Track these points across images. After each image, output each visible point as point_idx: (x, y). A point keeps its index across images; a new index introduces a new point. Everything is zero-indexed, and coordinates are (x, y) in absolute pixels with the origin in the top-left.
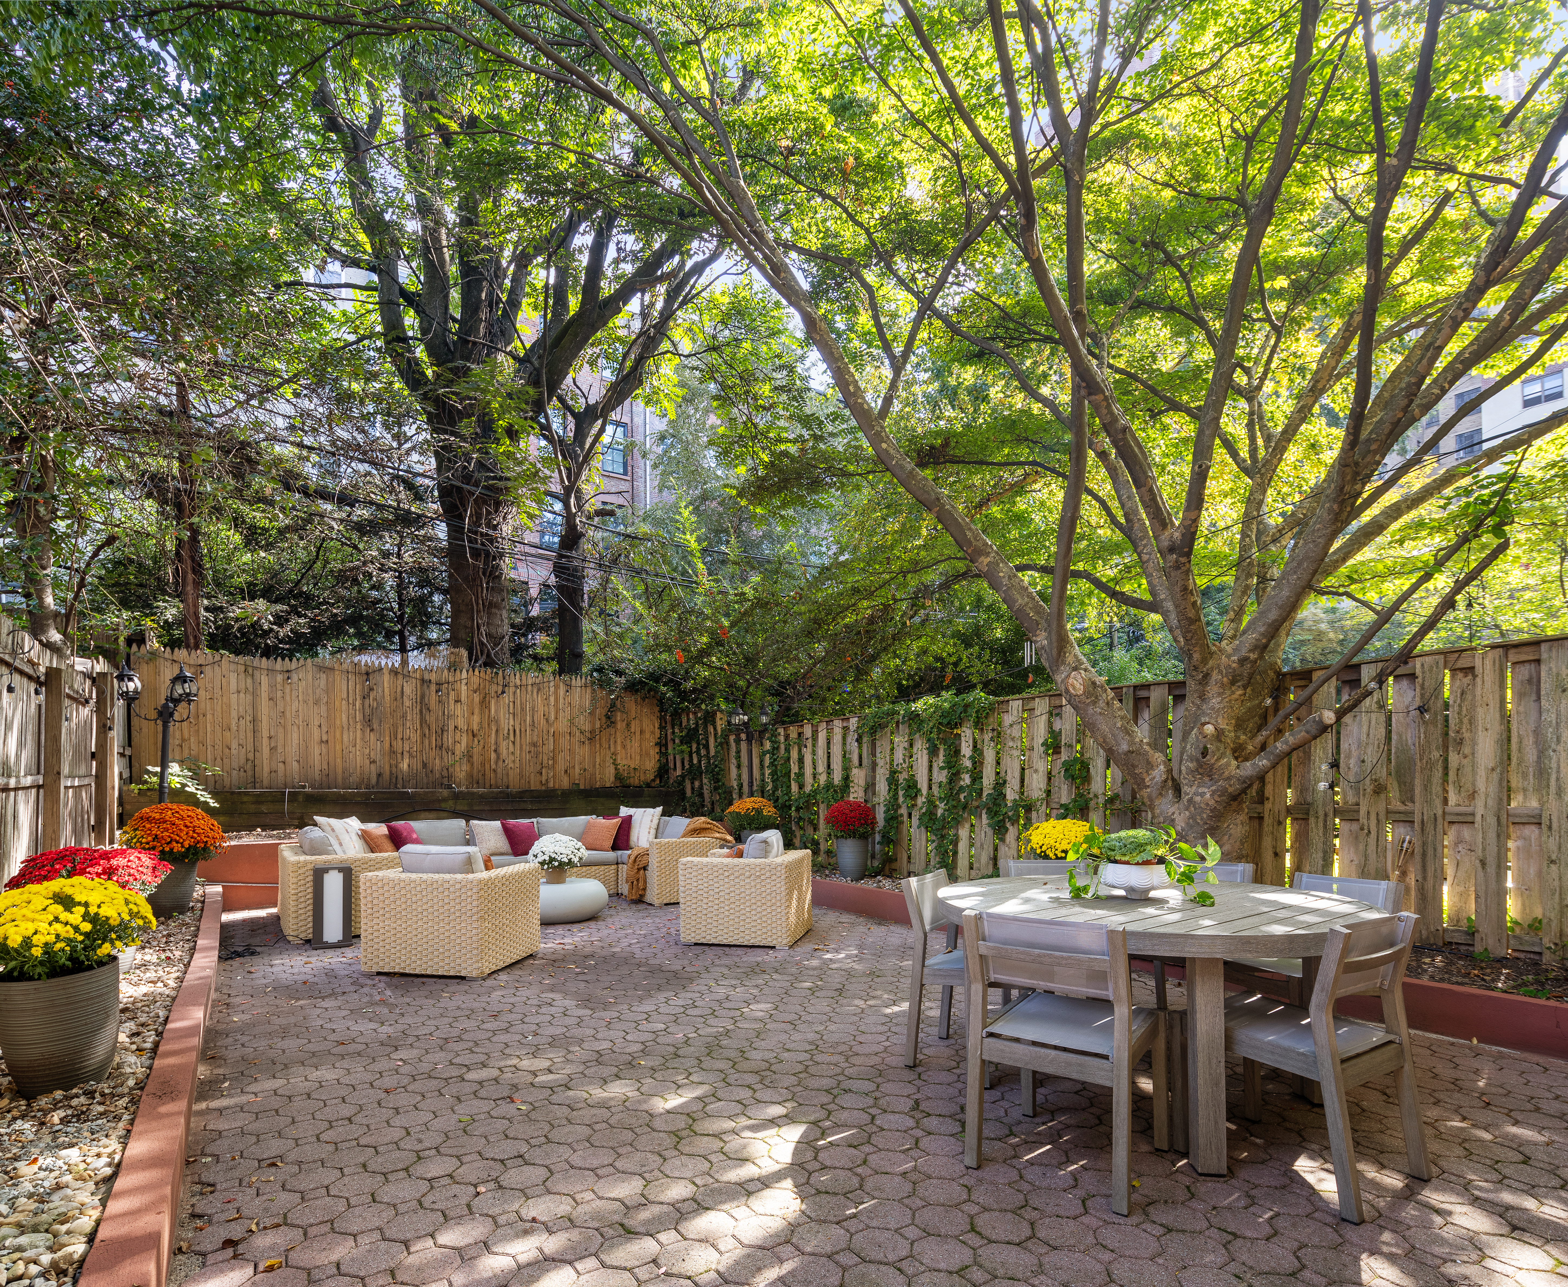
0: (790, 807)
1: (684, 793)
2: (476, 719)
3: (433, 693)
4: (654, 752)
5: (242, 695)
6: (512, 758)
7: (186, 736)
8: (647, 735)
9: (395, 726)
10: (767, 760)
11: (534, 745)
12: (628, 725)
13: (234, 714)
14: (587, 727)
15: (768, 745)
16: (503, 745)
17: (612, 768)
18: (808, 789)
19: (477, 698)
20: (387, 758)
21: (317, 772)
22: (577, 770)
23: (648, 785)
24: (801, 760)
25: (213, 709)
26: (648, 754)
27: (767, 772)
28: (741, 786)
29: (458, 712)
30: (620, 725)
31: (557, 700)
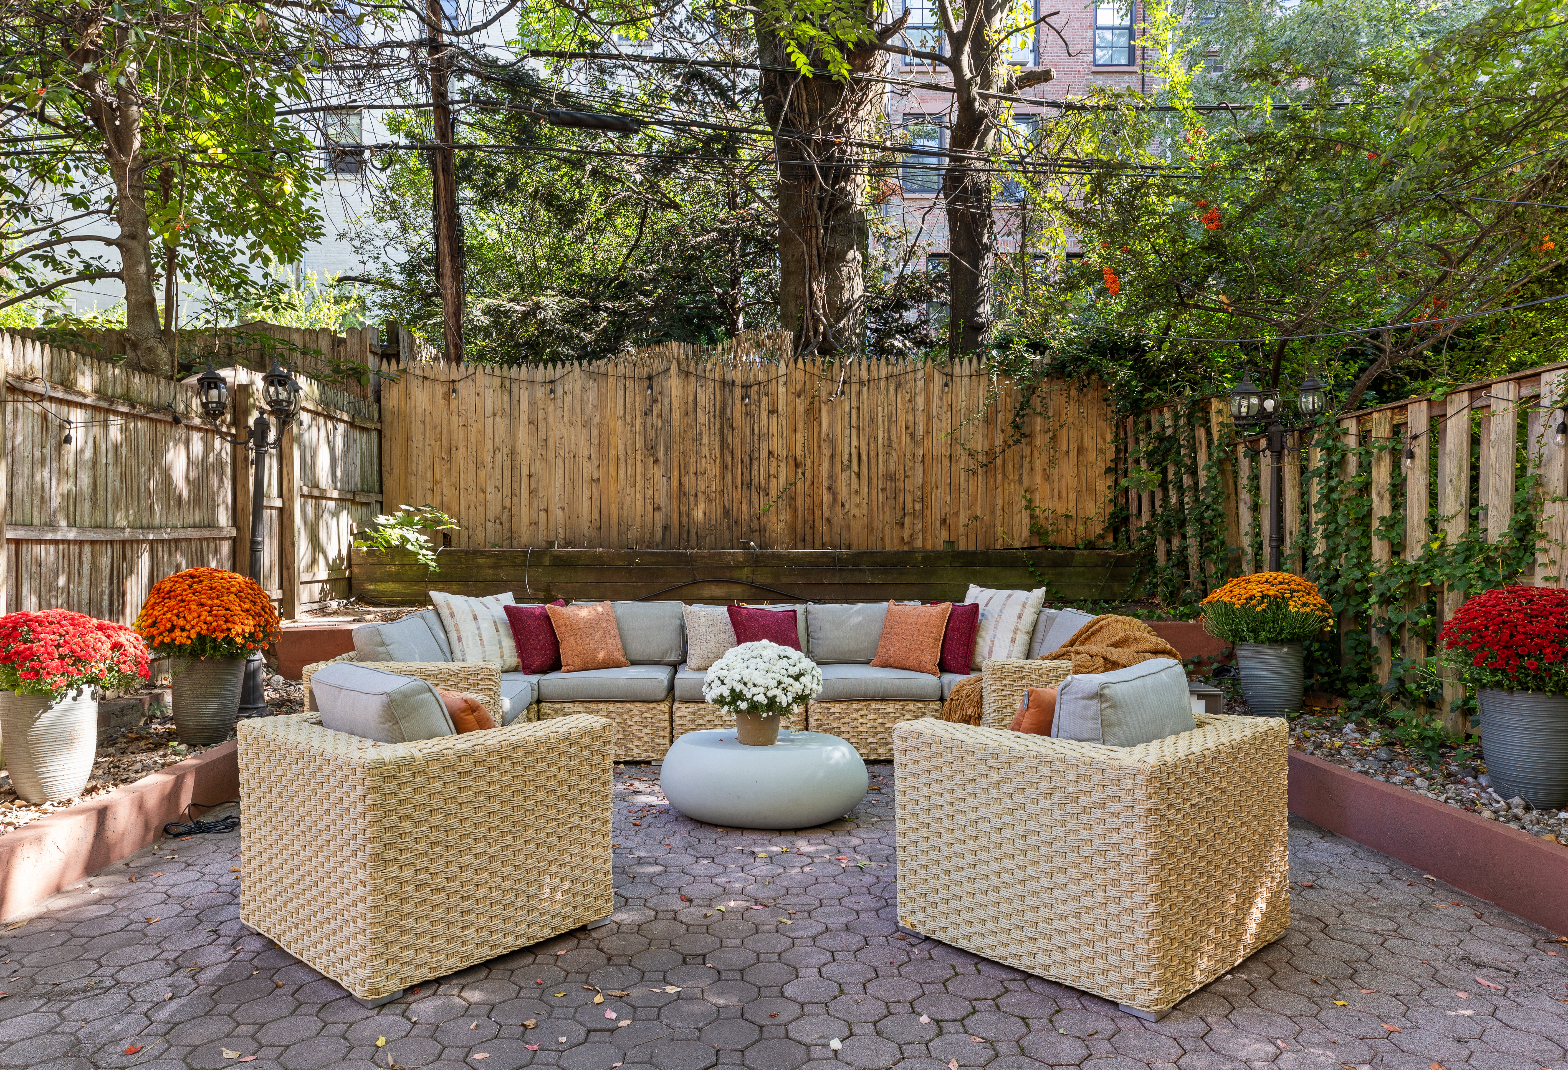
0: (1366, 593)
1: (1152, 561)
2: (800, 437)
3: (738, 401)
4: (1103, 485)
5: (498, 418)
6: (855, 499)
7: (438, 477)
8: (1091, 457)
9: (686, 454)
10: (1316, 489)
11: (891, 477)
12: (1054, 439)
13: (490, 446)
14: (980, 445)
15: (1317, 459)
16: (842, 478)
17: (1025, 515)
18: (1414, 554)
19: (801, 405)
20: (675, 503)
21: (587, 524)
22: (963, 519)
23: (1090, 546)
24: (1398, 489)
25: (466, 440)
26: (1091, 490)
27: (1316, 516)
28: (1258, 547)
29: (774, 429)
30: (1040, 440)
31: (928, 402)
